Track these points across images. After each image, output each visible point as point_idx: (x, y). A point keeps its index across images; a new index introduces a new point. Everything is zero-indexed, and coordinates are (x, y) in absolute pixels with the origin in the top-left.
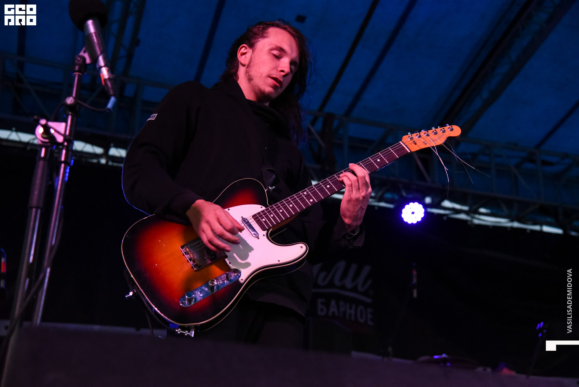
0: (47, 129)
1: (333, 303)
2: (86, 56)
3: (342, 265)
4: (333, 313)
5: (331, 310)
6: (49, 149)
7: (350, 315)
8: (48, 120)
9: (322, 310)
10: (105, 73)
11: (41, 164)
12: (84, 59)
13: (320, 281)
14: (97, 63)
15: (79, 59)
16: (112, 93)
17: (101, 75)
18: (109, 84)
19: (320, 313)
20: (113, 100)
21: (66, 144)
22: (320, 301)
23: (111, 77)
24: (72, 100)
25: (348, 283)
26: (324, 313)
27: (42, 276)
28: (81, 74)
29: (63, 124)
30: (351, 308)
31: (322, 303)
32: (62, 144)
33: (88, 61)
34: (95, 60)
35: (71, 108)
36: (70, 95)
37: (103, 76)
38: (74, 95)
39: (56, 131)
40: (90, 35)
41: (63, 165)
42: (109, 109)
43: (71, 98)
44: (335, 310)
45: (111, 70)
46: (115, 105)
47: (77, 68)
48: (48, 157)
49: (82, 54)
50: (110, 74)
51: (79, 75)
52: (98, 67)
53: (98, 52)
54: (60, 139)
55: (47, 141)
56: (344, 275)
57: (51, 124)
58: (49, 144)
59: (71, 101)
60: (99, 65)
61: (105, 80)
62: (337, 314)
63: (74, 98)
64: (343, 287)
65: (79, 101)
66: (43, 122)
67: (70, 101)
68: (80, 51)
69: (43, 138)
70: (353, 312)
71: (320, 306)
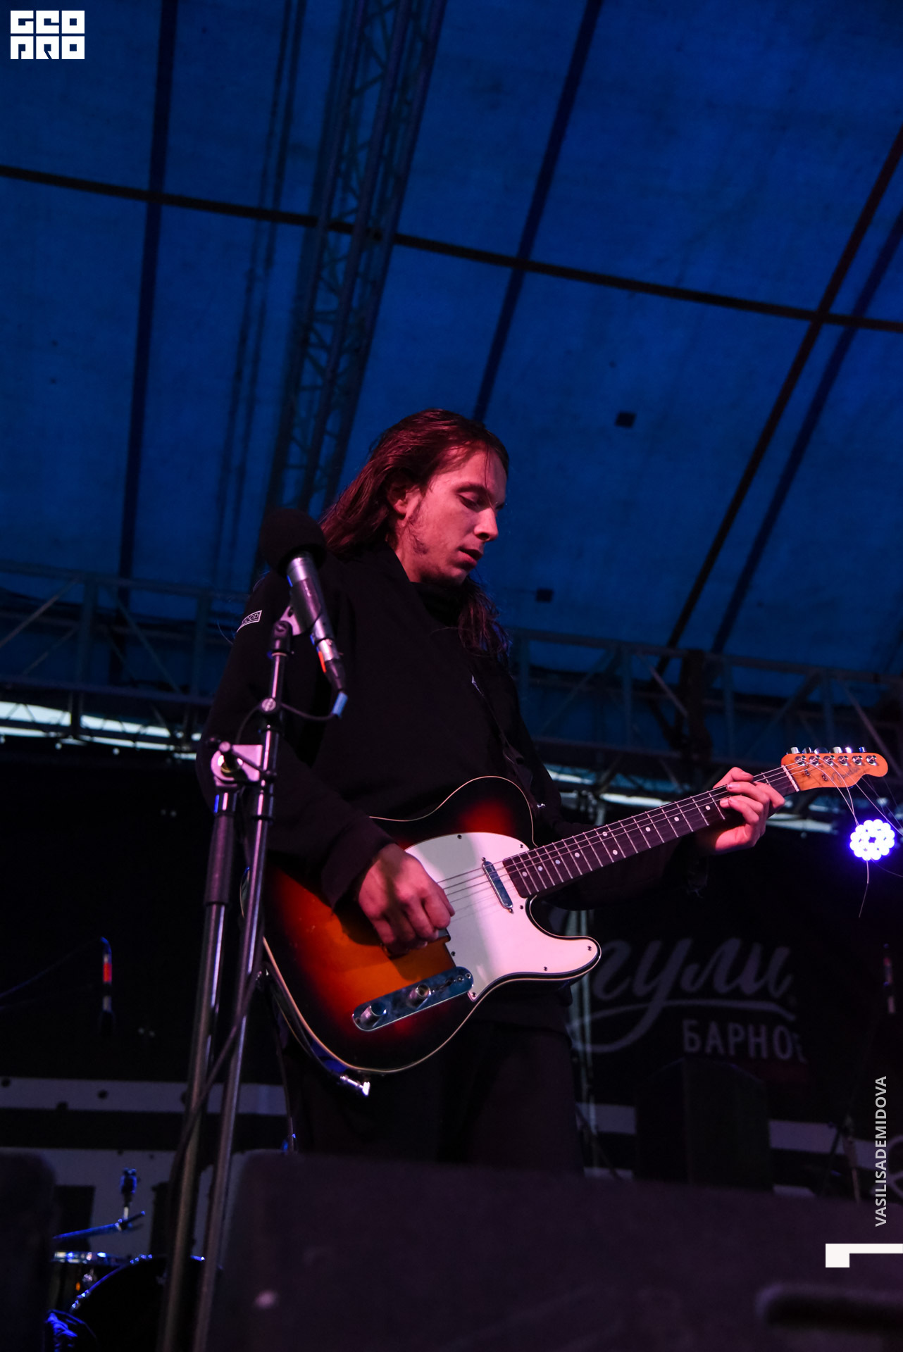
0: (230, 758)
1: (714, 1028)
2: (293, 621)
3: (731, 947)
4: (715, 1048)
5: (711, 1042)
6: (235, 795)
7: (758, 1046)
8: (232, 743)
9: (692, 1043)
10: (326, 650)
11: (223, 822)
12: (290, 627)
13: (686, 984)
14: (313, 634)
15: (280, 628)
16: (340, 686)
17: (320, 653)
18: (334, 670)
19: (688, 1048)
20: (342, 698)
21: (263, 783)
22: (687, 1023)
23: (338, 658)
24: (272, 703)
25: (748, 983)
26: (696, 1049)
27: (234, 1030)
28: (284, 655)
29: (259, 748)
30: (757, 1034)
31: (692, 1029)
32: (258, 783)
33: (296, 630)
34: (308, 628)
35: (271, 717)
36: (268, 695)
37: (323, 655)
38: (274, 695)
39: (245, 761)
40: (298, 584)
41: (260, 822)
42: (336, 716)
43: (271, 700)
44: (719, 1042)
45: (336, 646)
46: (346, 707)
47: (277, 645)
48: (234, 809)
49: (285, 618)
50: (335, 651)
51: (281, 657)
52: (313, 640)
53: (314, 614)
54: (254, 775)
55: (231, 779)
56: (737, 969)
57: (238, 749)
58: (235, 785)
59: (271, 706)
60: (315, 636)
61: (327, 663)
62: (721, 1050)
63: (275, 699)
64: (737, 994)
65: (285, 706)
66: (225, 747)
67: (268, 705)
68: (281, 615)
69: (224, 774)
70: (763, 1040)
71: (688, 1035)
